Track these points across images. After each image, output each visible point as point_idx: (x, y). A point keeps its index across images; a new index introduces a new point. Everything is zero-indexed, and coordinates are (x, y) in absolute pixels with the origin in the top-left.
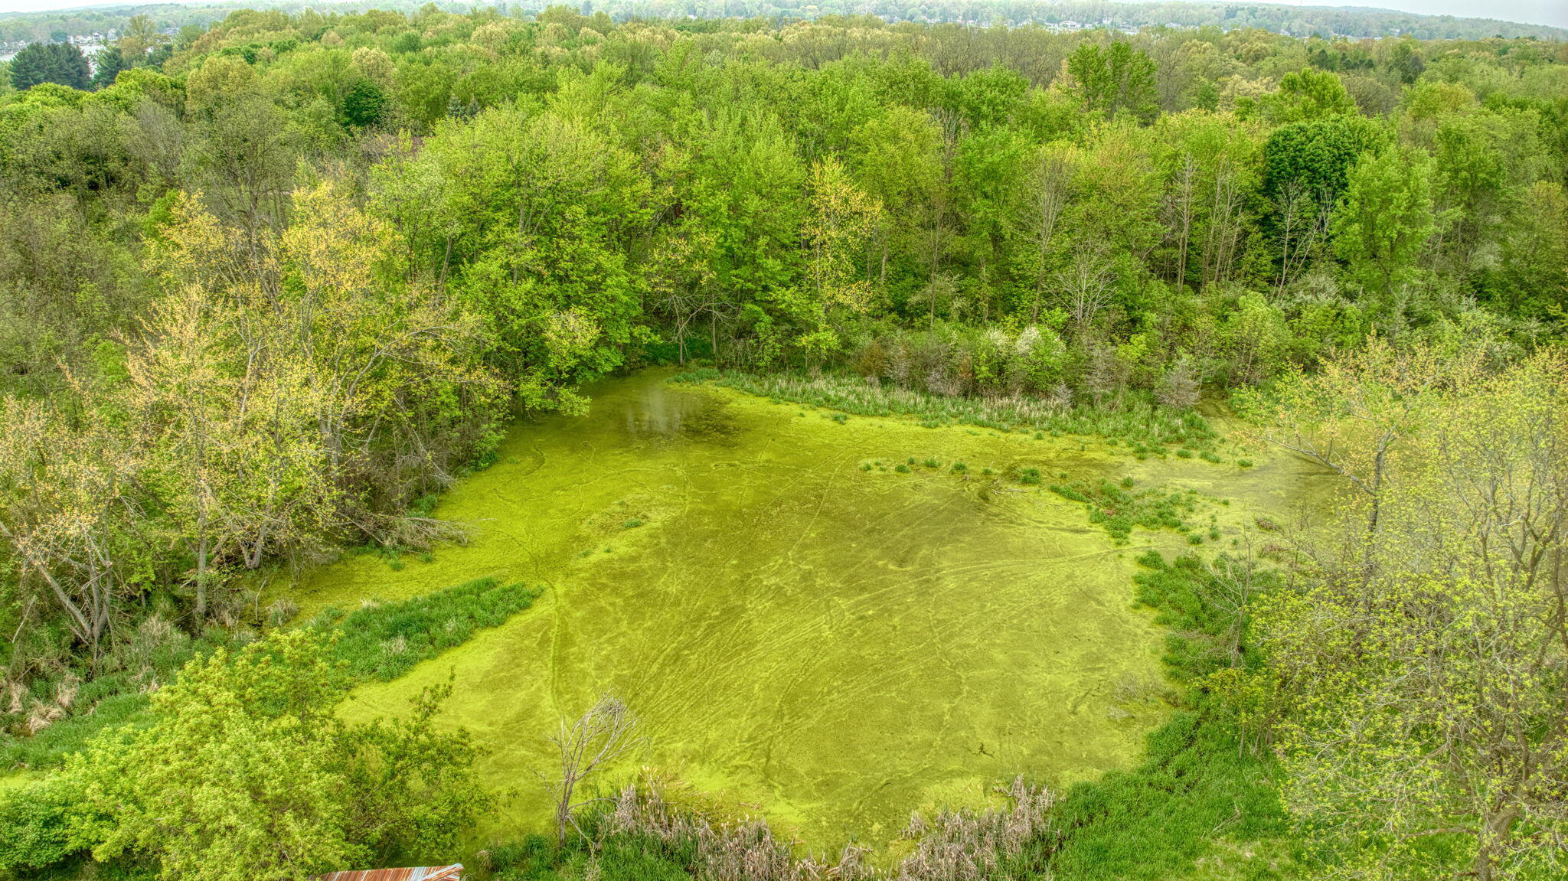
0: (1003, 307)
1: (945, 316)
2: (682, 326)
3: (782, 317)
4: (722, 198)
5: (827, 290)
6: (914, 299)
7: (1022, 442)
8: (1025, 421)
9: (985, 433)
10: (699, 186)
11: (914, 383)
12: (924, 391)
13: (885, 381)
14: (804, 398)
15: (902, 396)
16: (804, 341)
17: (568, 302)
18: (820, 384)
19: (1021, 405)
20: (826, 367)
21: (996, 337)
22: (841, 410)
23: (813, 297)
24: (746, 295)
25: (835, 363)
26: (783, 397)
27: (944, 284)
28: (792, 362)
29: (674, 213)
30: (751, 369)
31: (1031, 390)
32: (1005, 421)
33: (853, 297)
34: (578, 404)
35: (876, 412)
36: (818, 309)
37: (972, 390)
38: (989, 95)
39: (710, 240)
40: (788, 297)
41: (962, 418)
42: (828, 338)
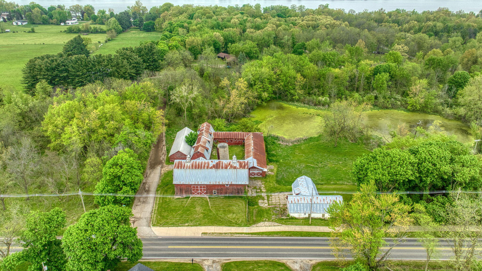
0: (323, 94)
1: (315, 95)
2: (278, 94)
3: (291, 94)
4: (284, 78)
5: (297, 91)
6: (311, 92)
7: (320, 111)
8: (321, 109)
9: (315, 110)
10: (281, 76)
11: (308, 104)
12: (309, 105)
13: (304, 103)
14: (293, 105)
15: (306, 105)
16: (294, 97)
17: (264, 91)
18: (295, 103)
19: (321, 107)
20: (297, 101)
21: (320, 98)
22: (298, 107)
23: (296, 92)
24: (287, 91)
25: (298, 101)
26: (290, 105)
27: (316, 90)
28: (292, 100)
29: (278, 79)
30: (287, 101)
31: (323, 105)
32: (319, 109)
33: (301, 92)
34: (264, 104)
35: (302, 107)
36: (296, 93)
37: (316, 105)
38: (331, 57)
39: (282, 84)
40: (292, 91)
41: (313, 108)
42: (297, 97)
